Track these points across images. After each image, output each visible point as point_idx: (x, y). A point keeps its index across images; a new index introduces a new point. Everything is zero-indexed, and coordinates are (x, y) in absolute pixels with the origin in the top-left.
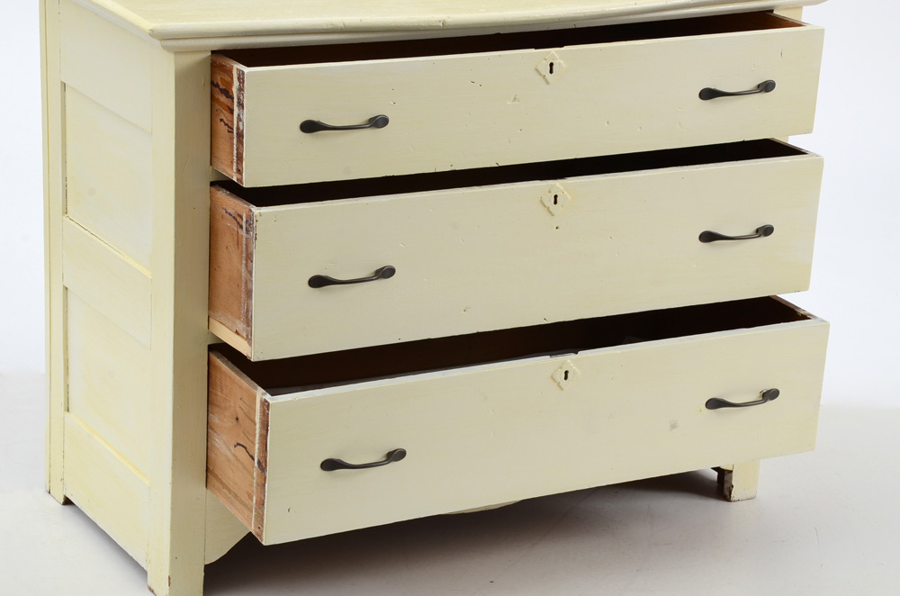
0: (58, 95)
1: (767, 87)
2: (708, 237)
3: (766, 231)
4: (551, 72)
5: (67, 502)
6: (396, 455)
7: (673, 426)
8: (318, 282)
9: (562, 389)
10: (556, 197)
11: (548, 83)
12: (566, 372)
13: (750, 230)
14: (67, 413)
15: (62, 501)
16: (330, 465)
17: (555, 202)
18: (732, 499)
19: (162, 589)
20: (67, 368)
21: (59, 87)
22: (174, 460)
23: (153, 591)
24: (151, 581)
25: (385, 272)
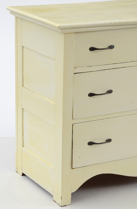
5: (23, 175)
6: (109, 141)
8: (91, 95)
14: (23, 147)
19: (59, 201)
20: (23, 133)
21: (21, 47)
22: (63, 160)
23: (55, 202)
24: (54, 198)
25: (110, 92)
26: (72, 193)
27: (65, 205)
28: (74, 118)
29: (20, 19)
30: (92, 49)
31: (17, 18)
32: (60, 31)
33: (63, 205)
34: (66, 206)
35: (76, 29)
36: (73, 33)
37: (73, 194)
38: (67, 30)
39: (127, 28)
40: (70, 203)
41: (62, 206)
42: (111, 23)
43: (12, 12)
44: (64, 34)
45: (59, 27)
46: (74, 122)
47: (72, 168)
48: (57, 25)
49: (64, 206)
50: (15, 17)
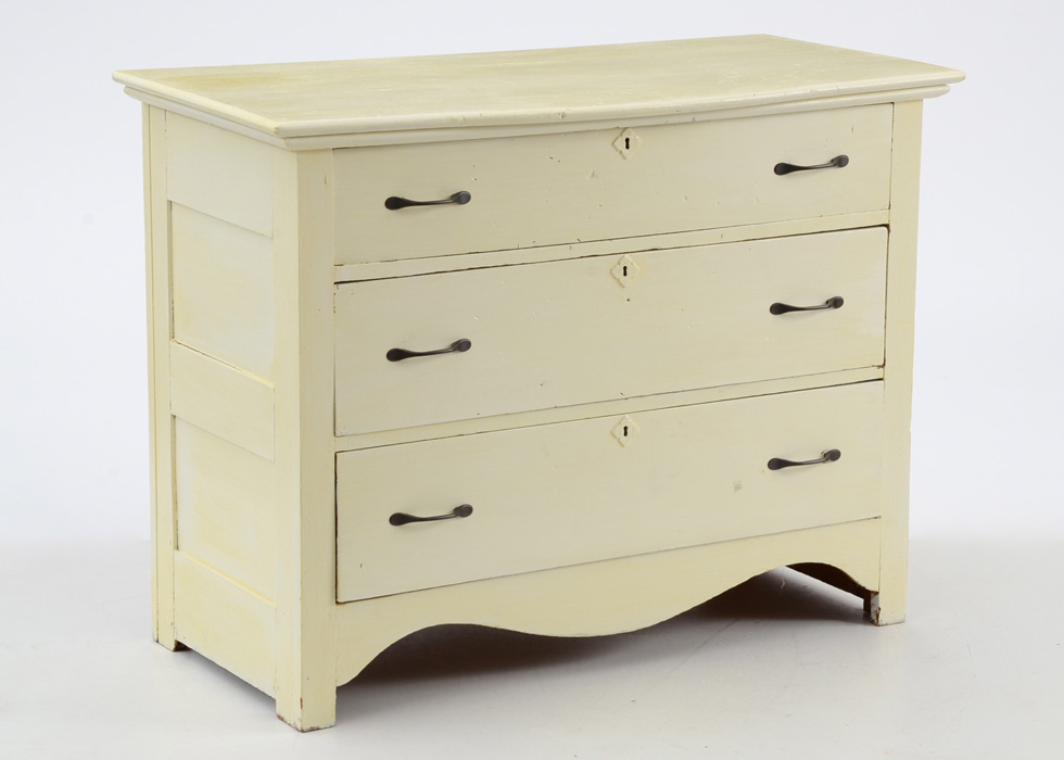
0: (165, 216)
1: (840, 162)
2: (779, 309)
3: (836, 303)
4: (627, 147)
5: (180, 647)
6: (463, 511)
7: (738, 488)
8: (396, 355)
9: (623, 446)
10: (625, 268)
11: (624, 158)
12: (626, 428)
13: (821, 302)
14: (176, 551)
15: (173, 647)
16: (399, 519)
17: (625, 274)
18: (880, 623)
19: (293, 713)
20: (175, 503)
21: (165, 206)
22: (303, 574)
23: (282, 719)
24: (280, 708)
25: (462, 346)
26: (338, 688)
27: (315, 725)
28: (338, 434)
29: (158, 110)
30: (395, 203)
31: (148, 107)
32: (282, 143)
33: (308, 727)
34: (318, 729)
35: (335, 138)
36: (328, 149)
37: (342, 691)
38: (304, 140)
39: (512, 138)
40: (332, 720)
41: (303, 731)
42: (453, 120)
43: (131, 90)
44: (298, 152)
45: (278, 131)
46: (341, 444)
47: (337, 603)
48: (271, 124)
49: (312, 730)
50: (144, 104)
